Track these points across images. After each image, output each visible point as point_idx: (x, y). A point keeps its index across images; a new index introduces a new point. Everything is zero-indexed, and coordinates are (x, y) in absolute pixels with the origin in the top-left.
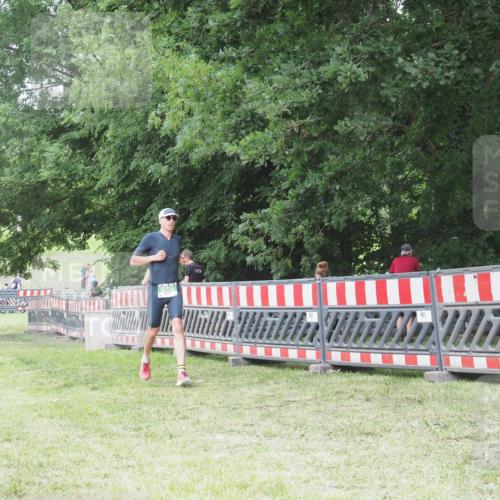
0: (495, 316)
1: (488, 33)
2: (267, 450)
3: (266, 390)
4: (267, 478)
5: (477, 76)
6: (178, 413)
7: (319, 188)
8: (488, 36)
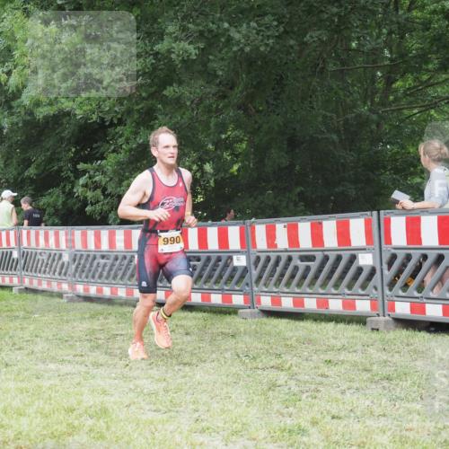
0: (302, 261)
1: (304, 9)
2: (93, 378)
3: (96, 325)
4: (92, 403)
5: (292, 47)
6: (14, 344)
8: (303, 11)
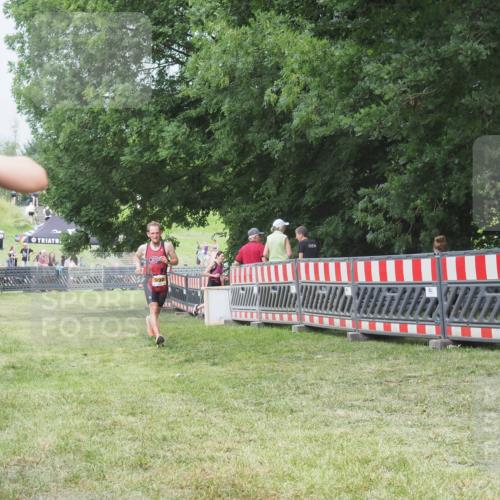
2: (388, 425)
4: (388, 453)
6: (298, 388)
7: (437, 162)
